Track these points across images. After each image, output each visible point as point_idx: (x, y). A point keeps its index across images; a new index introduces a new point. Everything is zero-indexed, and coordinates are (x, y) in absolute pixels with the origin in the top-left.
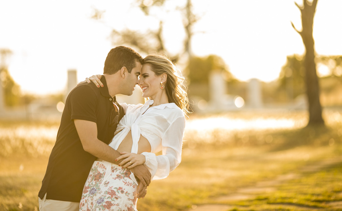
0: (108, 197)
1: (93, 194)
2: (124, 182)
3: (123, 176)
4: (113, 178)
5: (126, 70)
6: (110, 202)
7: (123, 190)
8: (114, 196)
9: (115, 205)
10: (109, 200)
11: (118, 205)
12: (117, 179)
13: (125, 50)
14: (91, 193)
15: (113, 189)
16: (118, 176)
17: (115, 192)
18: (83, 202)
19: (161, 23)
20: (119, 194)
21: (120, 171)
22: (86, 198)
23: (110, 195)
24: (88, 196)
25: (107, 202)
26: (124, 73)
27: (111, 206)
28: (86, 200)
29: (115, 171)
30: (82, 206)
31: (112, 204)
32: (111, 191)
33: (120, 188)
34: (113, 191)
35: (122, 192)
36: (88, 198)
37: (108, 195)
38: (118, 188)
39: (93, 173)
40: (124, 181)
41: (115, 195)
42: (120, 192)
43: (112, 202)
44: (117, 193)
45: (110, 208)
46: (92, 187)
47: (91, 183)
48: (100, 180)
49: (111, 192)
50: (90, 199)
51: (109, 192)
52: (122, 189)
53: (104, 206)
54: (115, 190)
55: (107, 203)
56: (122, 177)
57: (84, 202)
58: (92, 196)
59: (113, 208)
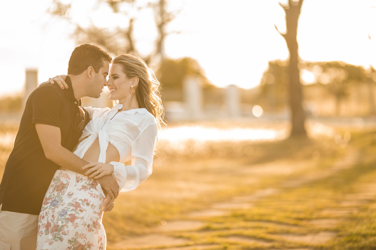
0: (72, 210)
1: (54, 205)
2: (90, 194)
3: (89, 187)
4: (78, 189)
5: (93, 69)
6: (74, 215)
7: (89, 202)
8: (78, 209)
9: (79, 218)
10: (73, 212)
11: (82, 218)
12: (82, 190)
13: (91, 48)
14: (52, 205)
15: (77, 201)
16: (84, 187)
17: (80, 204)
18: (43, 214)
19: (131, 21)
20: (84, 207)
21: (86, 181)
22: (47, 210)
23: (74, 207)
24: (48, 208)
25: (70, 215)
26: (90, 74)
27: (75, 219)
28: (46, 212)
29: (80, 181)
30: (41, 219)
31: (76, 217)
32: (76, 202)
33: (85, 200)
34: (78, 202)
35: (88, 204)
36: (49, 210)
37: (72, 208)
38: (83, 200)
39: (55, 183)
40: (90, 192)
41: (80, 207)
42: (85, 205)
43: (77, 215)
44: (81, 205)
45: (74, 221)
46: (54, 198)
47: (52, 194)
48: (62, 191)
49: (75, 204)
50: (50, 211)
51: (73, 204)
52: (87, 201)
53: (68, 219)
54: (80, 202)
55: (70, 216)
56: (88, 188)
57: (45, 214)
58: (53, 207)
59: (77, 221)
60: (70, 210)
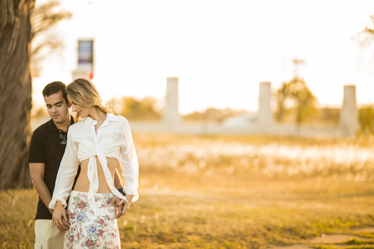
0: (99, 226)
1: (80, 220)
3: (106, 204)
4: (98, 207)
6: (102, 230)
7: (109, 217)
8: (103, 224)
9: (105, 231)
10: (100, 228)
11: (107, 231)
12: (101, 208)
14: (79, 219)
15: (101, 218)
16: (103, 206)
17: (104, 220)
18: (73, 227)
20: (107, 222)
21: (103, 200)
22: (75, 224)
23: (100, 223)
24: (76, 222)
25: (99, 230)
27: (103, 233)
28: (75, 225)
29: (98, 200)
30: (73, 230)
31: (103, 231)
32: (100, 219)
33: (107, 216)
34: (102, 219)
35: (109, 219)
36: (77, 224)
37: (99, 224)
38: (105, 216)
39: (76, 201)
40: (108, 209)
41: (104, 223)
42: (107, 220)
43: (103, 230)
44: (105, 221)
45: (102, 235)
46: (78, 214)
47: (76, 210)
48: (85, 208)
49: (100, 221)
51: (99, 221)
52: (108, 216)
53: (98, 234)
54: (103, 219)
55: (99, 232)
56: (106, 206)
57: (75, 227)
58: (80, 222)
59: (104, 234)
60: (98, 226)
